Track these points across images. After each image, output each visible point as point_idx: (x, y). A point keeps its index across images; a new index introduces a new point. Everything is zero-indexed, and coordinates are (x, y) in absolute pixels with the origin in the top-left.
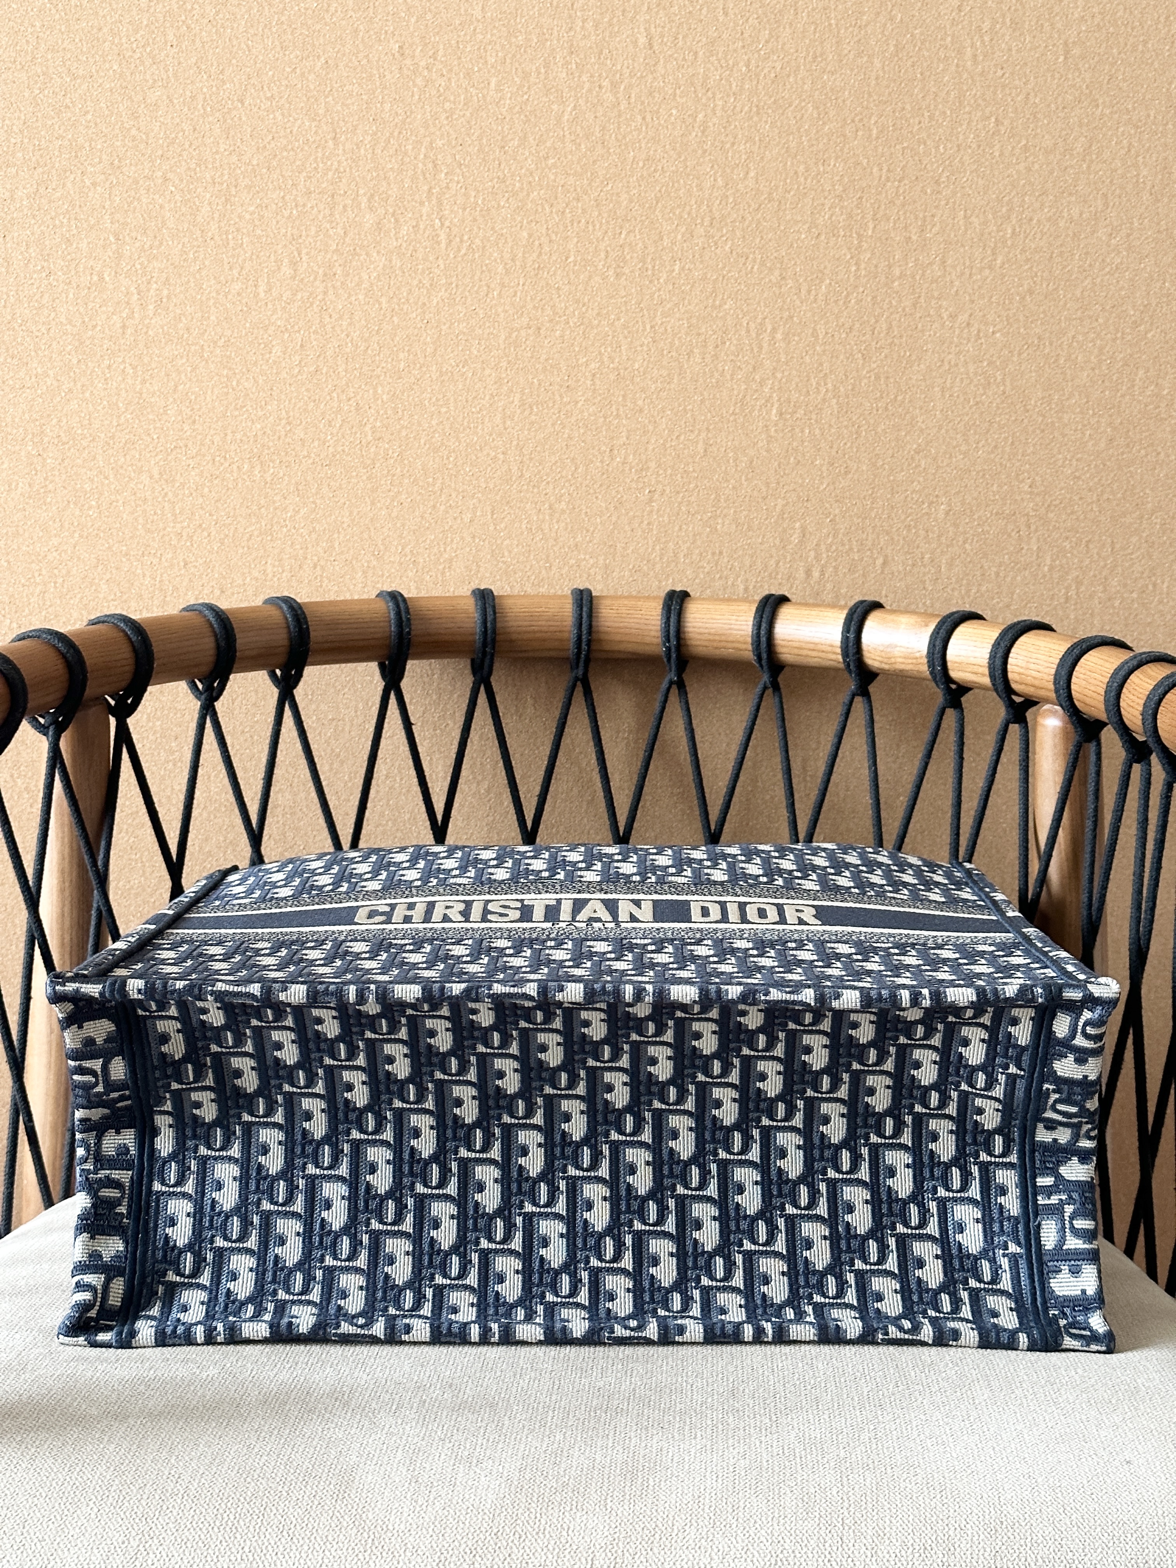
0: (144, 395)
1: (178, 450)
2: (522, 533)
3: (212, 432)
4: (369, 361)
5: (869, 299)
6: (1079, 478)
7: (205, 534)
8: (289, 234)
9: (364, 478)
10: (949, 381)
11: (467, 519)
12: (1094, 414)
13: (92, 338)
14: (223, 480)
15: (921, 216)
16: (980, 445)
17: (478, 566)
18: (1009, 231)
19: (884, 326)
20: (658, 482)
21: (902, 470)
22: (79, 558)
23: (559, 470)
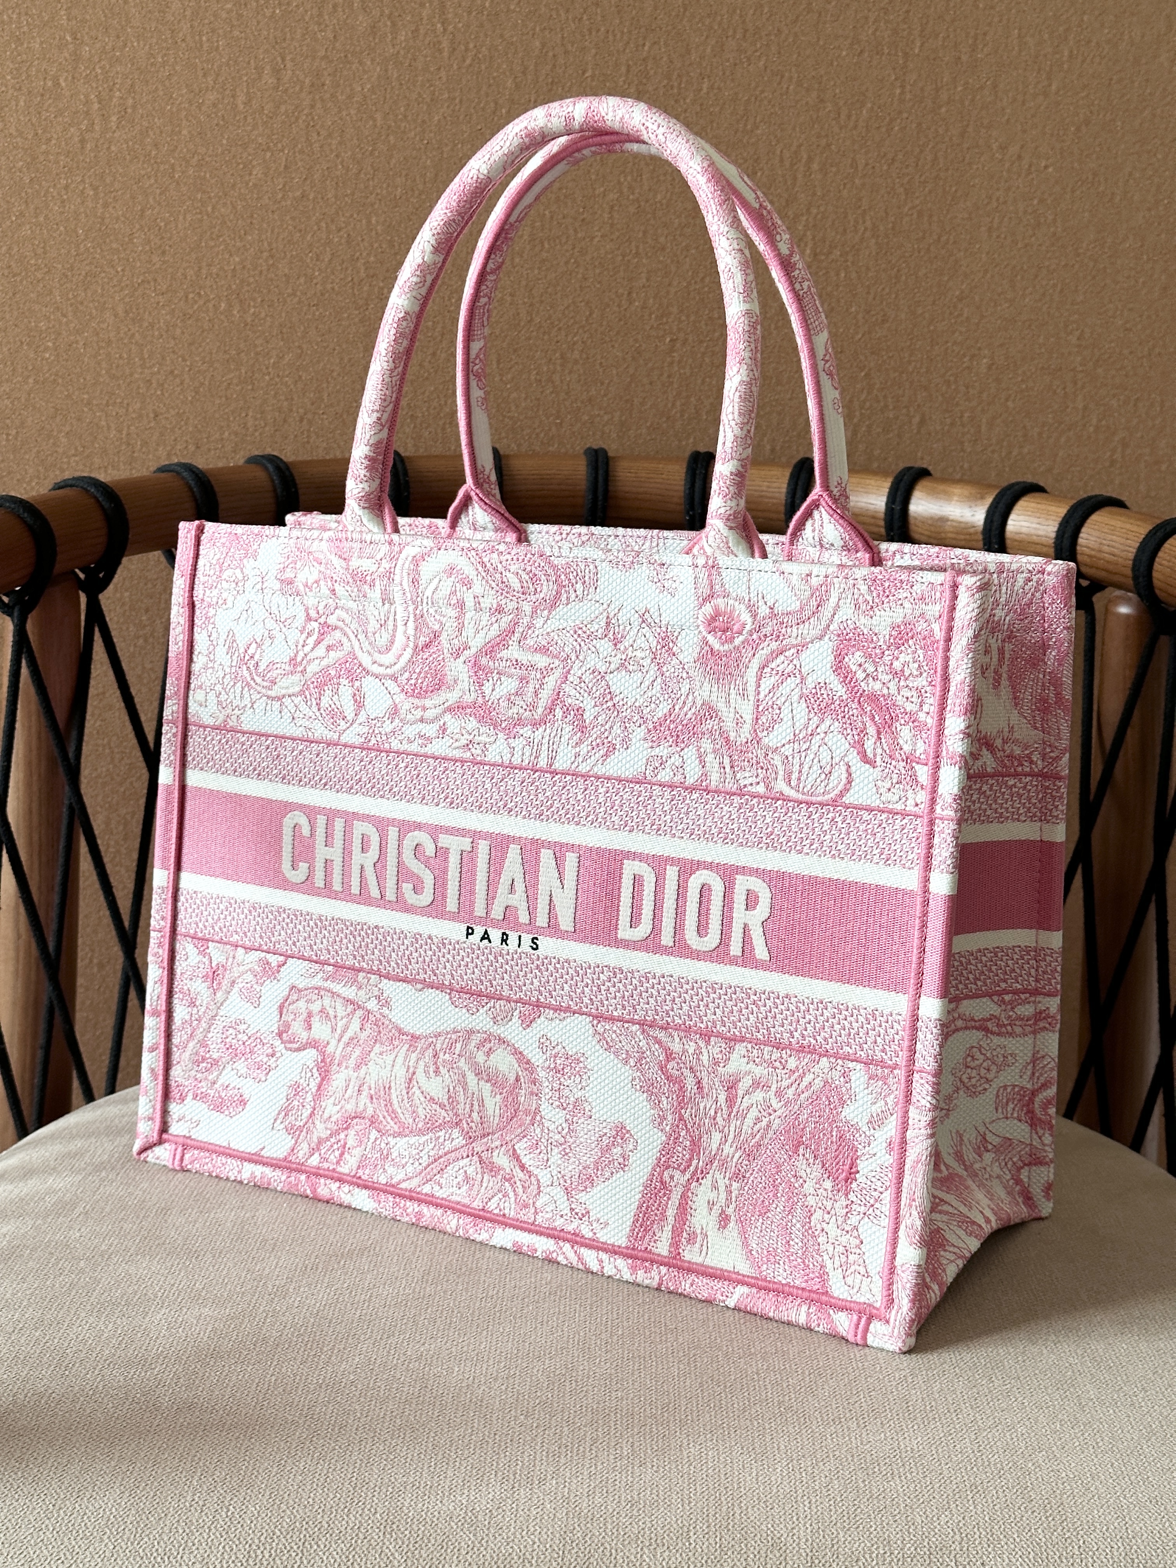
0: (107, 221)
1: (147, 286)
2: (531, 385)
3: (185, 265)
4: (362, 186)
5: (914, 126)
6: (1131, 330)
7: (178, 381)
8: (271, 36)
9: (357, 320)
10: (996, 220)
12: (1149, 259)
13: (47, 153)
14: (197, 320)
15: (972, 34)
16: (1027, 292)
18: (1066, 53)
19: (929, 158)
20: (679, 330)
21: (943, 320)
22: (34, 408)
23: (572, 314)
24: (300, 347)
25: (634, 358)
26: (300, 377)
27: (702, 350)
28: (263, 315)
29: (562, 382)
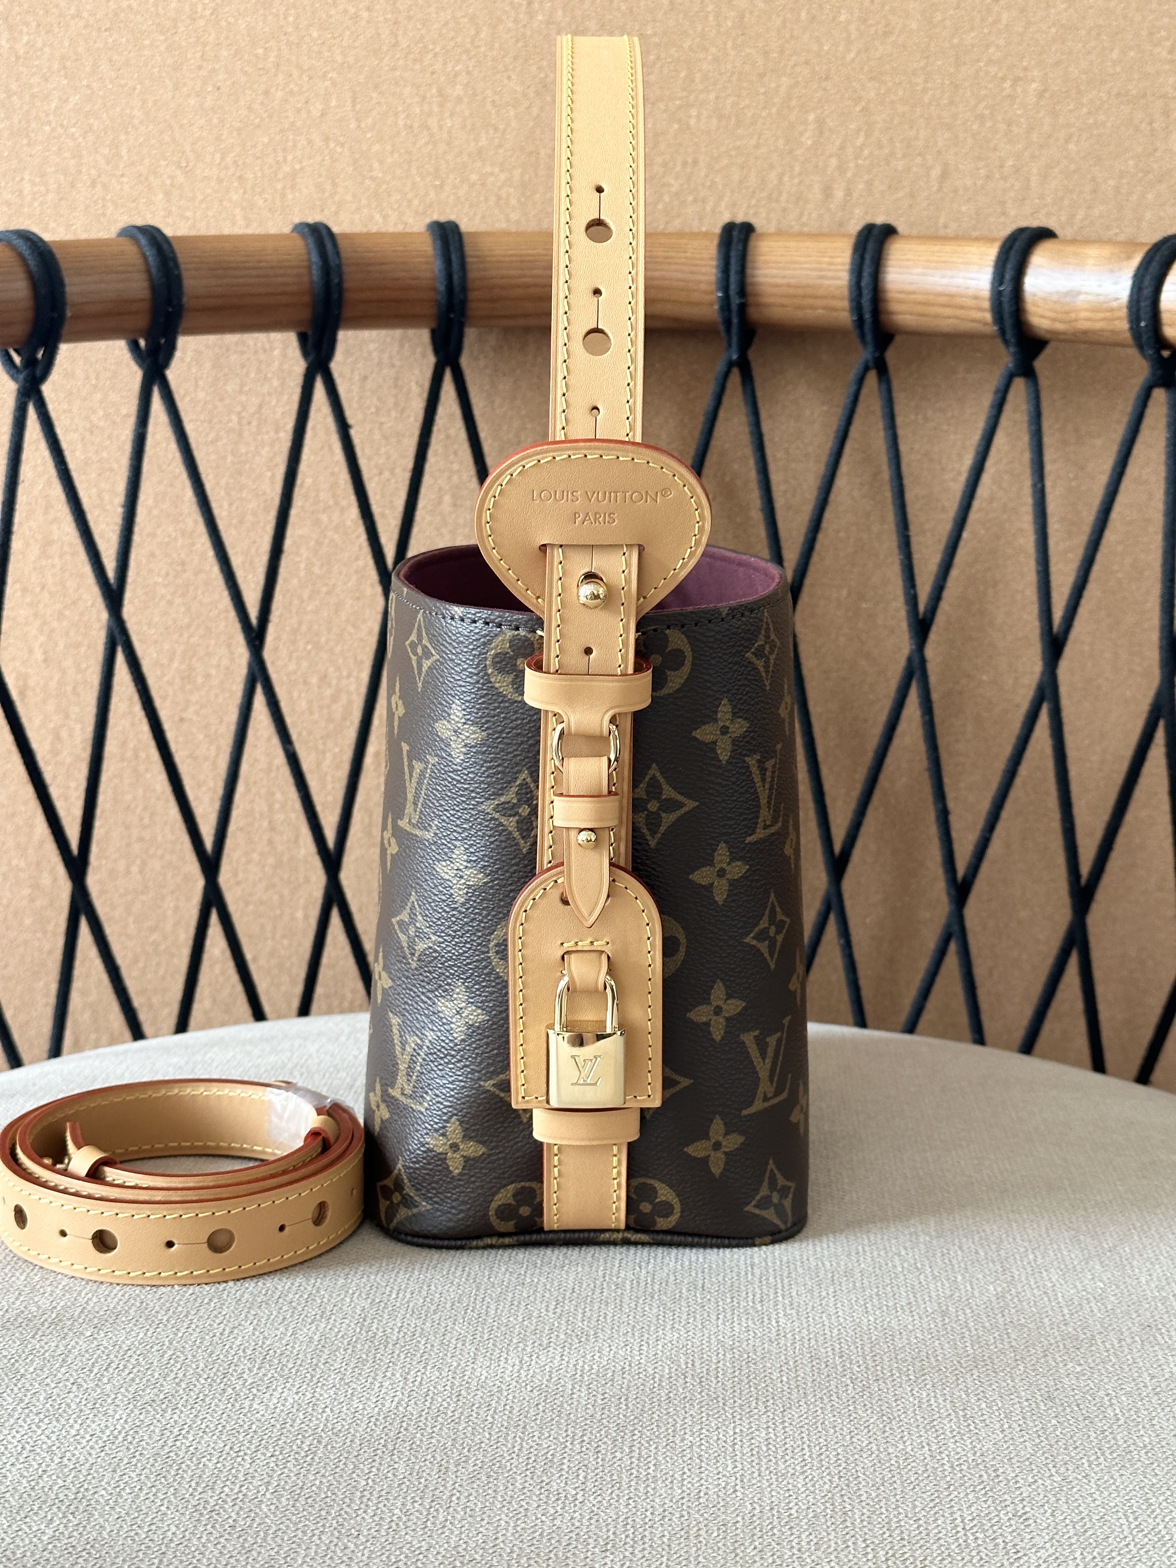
2: (398, 133)
9: (162, 48)
11: (316, 112)
17: (334, 184)
21: (972, 29)
23: (452, 34)
24: (88, 86)
26: (91, 127)
28: (39, 44)
29: (441, 128)
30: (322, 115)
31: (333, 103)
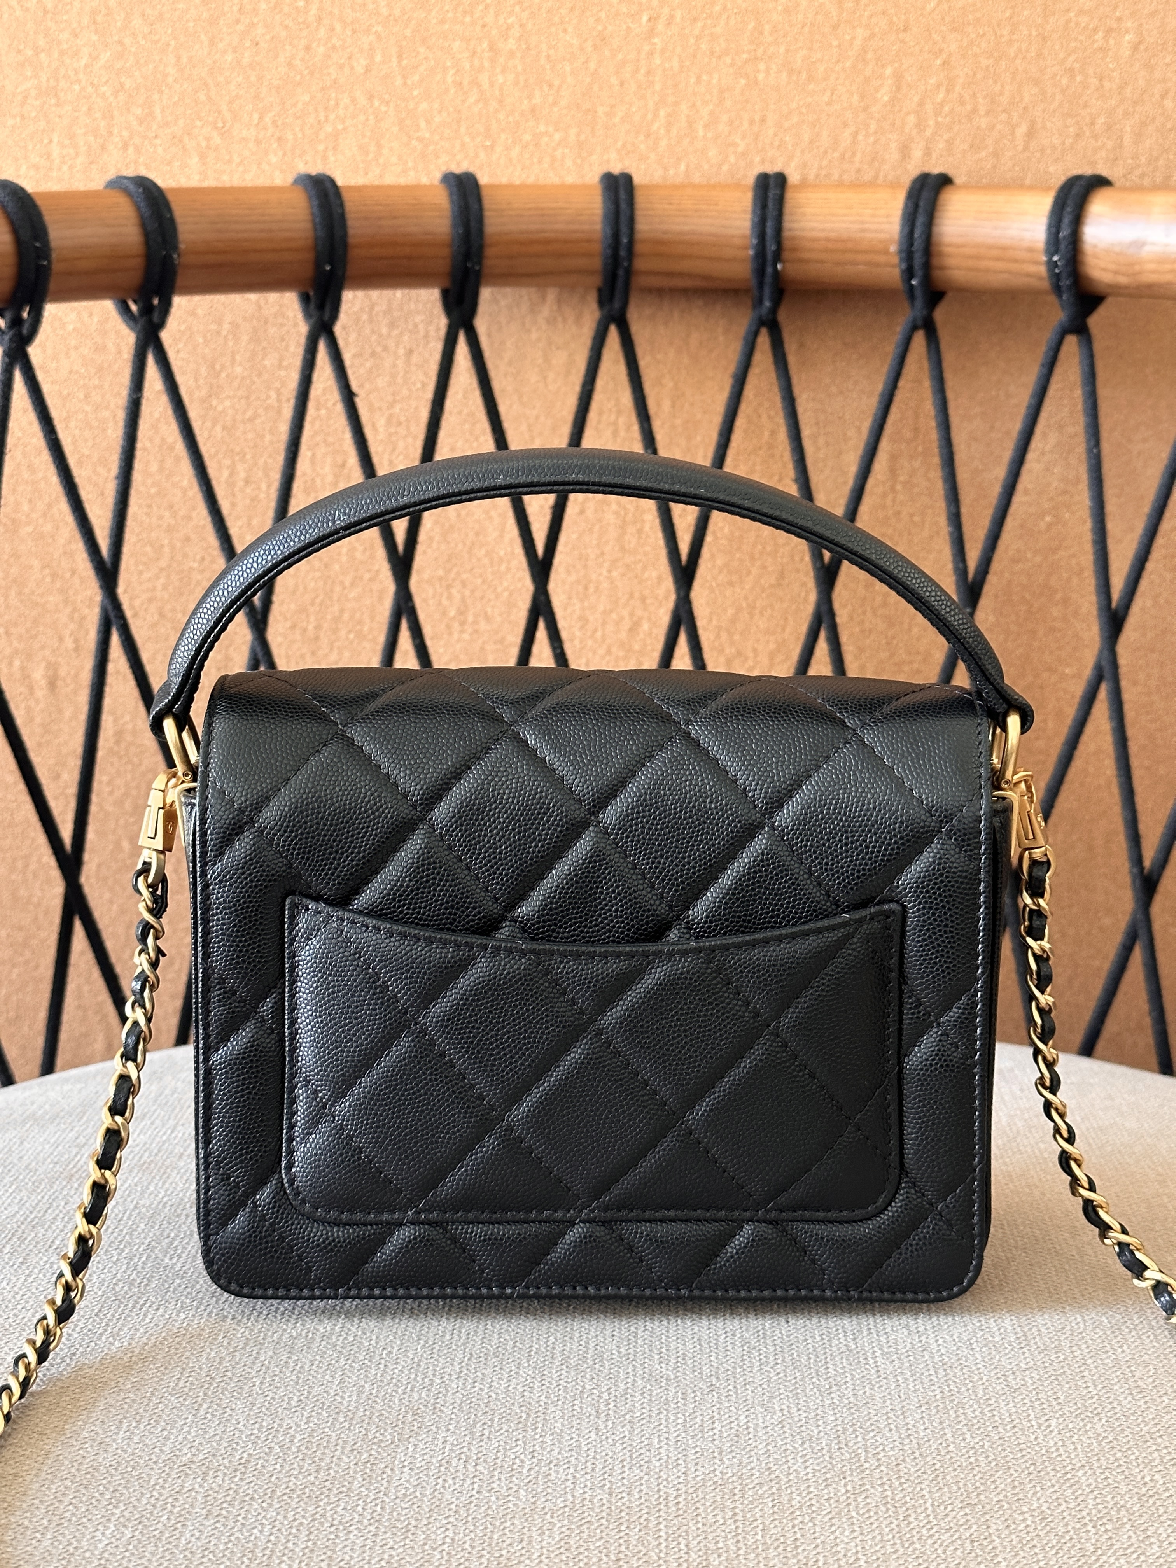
25: (595, 47)
26: (122, 85)
27: (697, 32)
29: (492, 85)
30: (366, 72)
31: (378, 58)
